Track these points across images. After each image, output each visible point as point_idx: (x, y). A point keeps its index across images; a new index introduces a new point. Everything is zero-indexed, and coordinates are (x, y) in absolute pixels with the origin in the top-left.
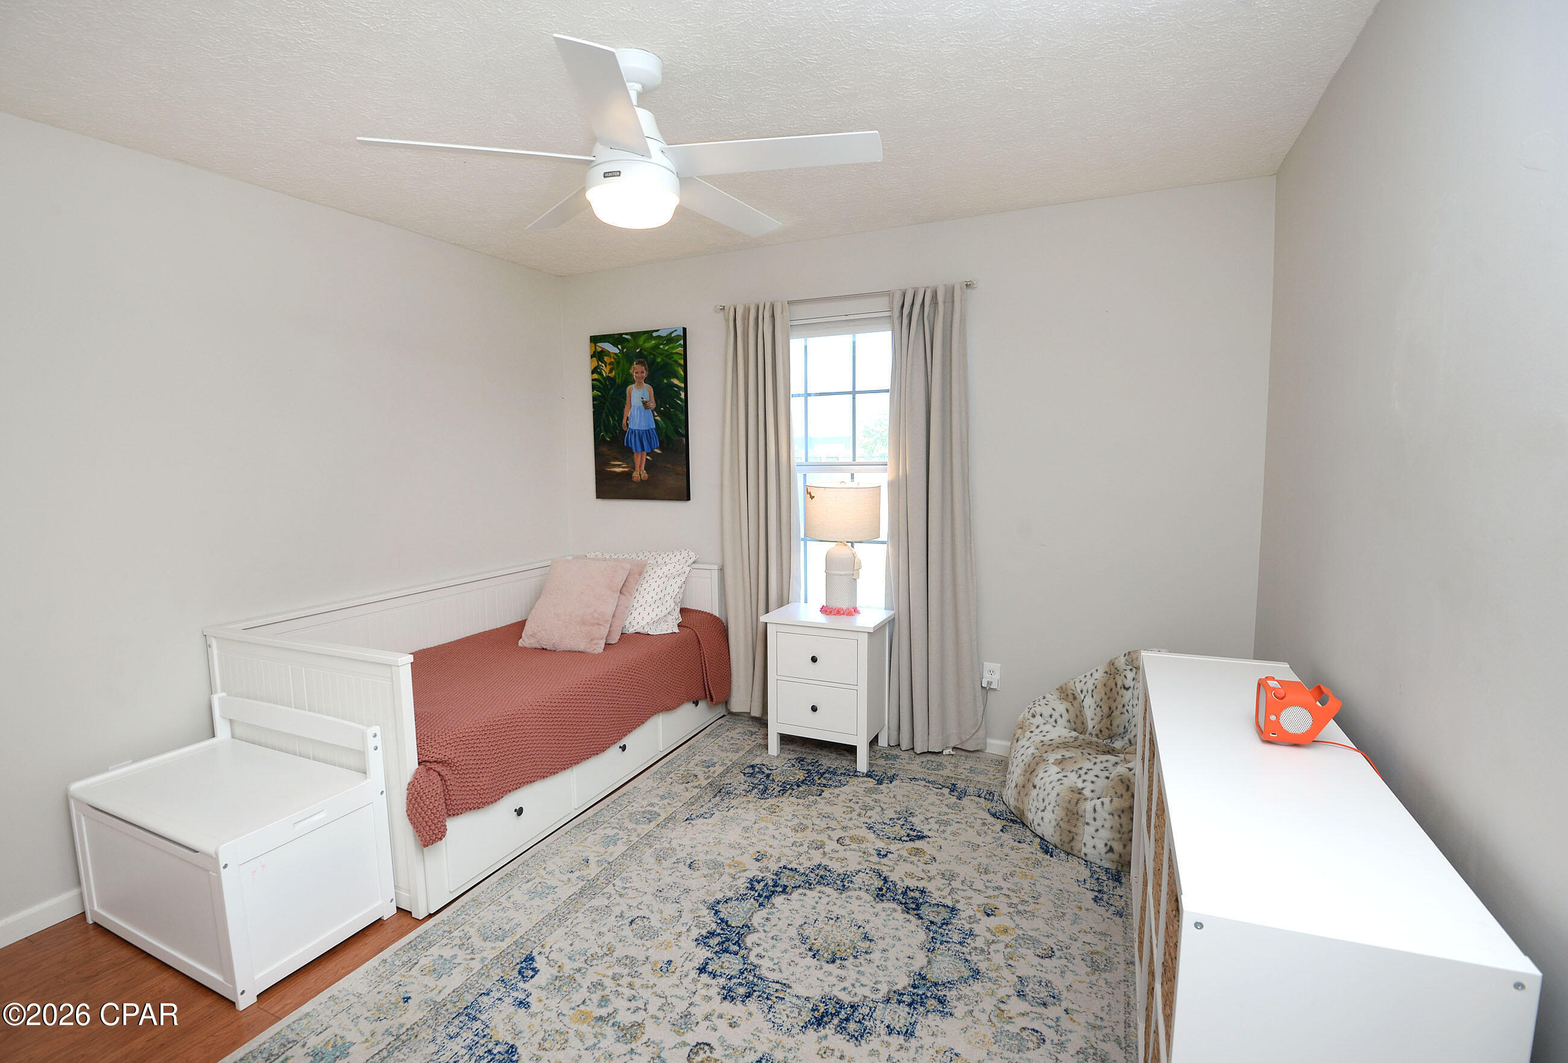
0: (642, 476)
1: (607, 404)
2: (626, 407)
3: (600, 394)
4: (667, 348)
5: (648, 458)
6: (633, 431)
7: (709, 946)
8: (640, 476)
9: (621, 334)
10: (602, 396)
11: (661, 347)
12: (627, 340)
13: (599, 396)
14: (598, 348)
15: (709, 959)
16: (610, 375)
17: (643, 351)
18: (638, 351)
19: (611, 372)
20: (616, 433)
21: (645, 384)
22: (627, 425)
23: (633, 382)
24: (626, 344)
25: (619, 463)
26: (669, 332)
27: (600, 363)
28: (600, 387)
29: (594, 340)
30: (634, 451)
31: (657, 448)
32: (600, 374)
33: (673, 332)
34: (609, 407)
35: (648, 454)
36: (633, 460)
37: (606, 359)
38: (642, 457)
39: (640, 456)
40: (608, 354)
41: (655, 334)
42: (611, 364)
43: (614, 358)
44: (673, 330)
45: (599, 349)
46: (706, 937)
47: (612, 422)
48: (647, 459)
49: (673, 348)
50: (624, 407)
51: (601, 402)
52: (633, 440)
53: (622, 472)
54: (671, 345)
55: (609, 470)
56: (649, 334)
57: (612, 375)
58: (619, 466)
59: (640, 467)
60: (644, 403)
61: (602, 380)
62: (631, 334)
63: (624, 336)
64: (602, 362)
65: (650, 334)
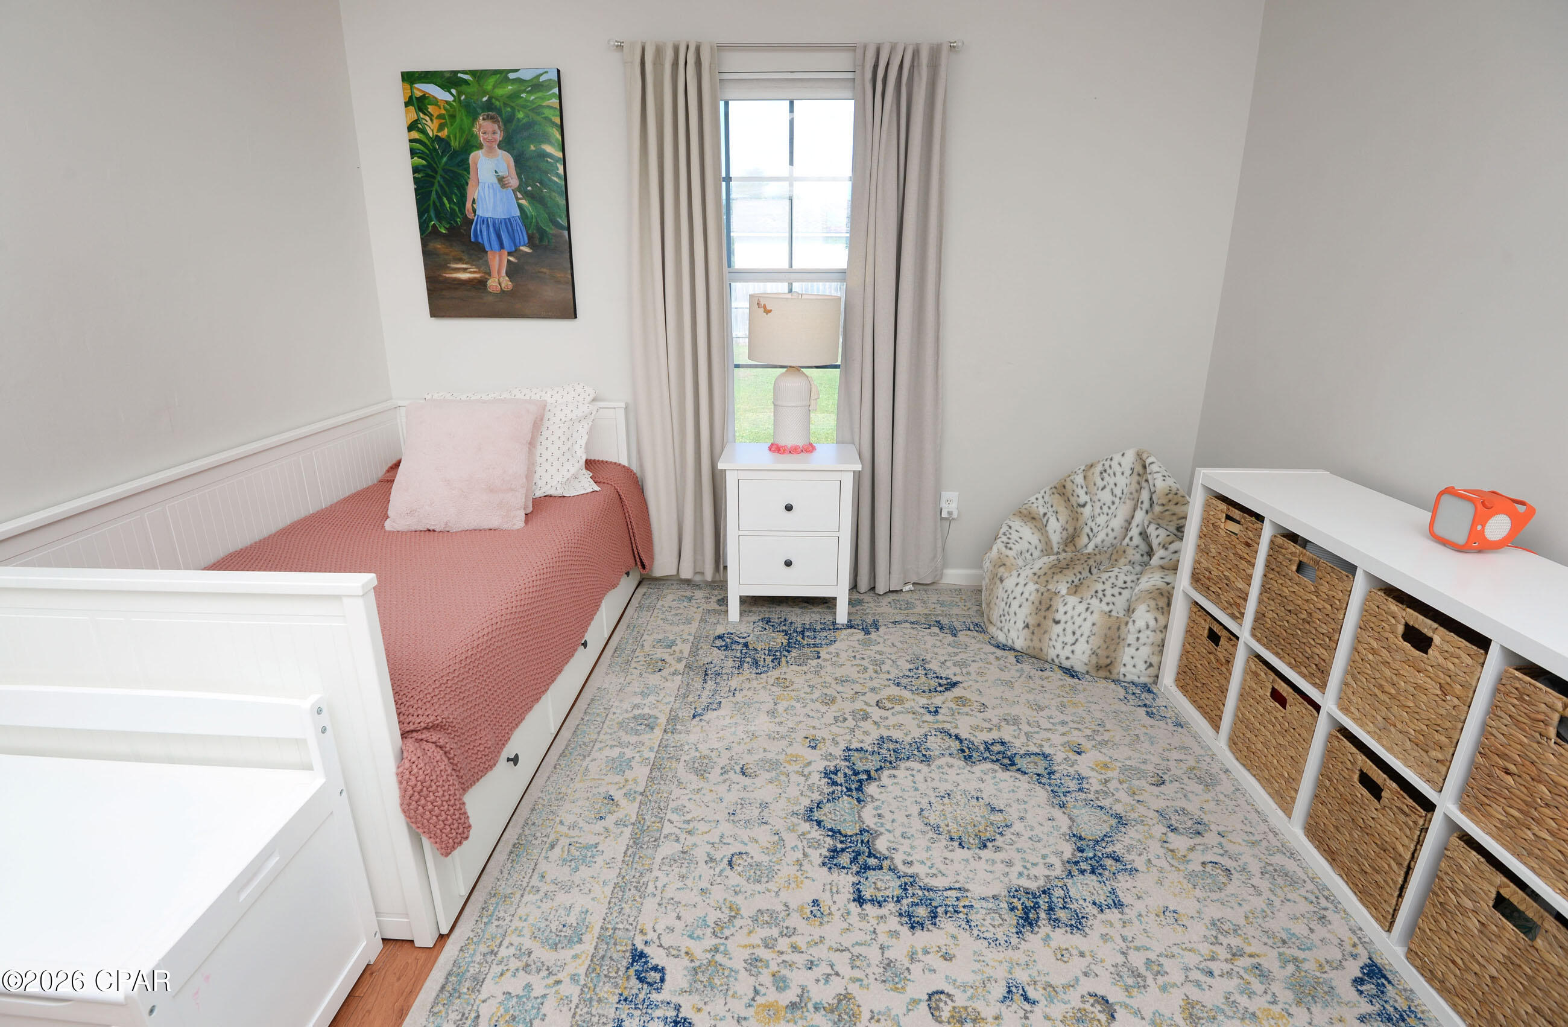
0: (503, 285)
1: (439, 178)
2: (470, 183)
3: (424, 162)
4: (532, 98)
5: (511, 259)
6: (485, 221)
7: (844, 868)
8: (500, 284)
9: (455, 73)
10: (429, 166)
11: (524, 95)
12: (466, 82)
13: (423, 166)
14: (415, 91)
15: (857, 884)
16: (439, 134)
17: (494, 100)
18: (485, 99)
19: (441, 128)
20: (456, 222)
21: (500, 151)
22: (474, 211)
23: (480, 147)
24: (464, 88)
25: (464, 266)
26: (535, 75)
27: (421, 115)
28: (423, 153)
29: (409, 78)
30: (487, 248)
31: (524, 245)
32: (423, 131)
33: (542, 75)
34: (442, 182)
35: (510, 254)
36: (487, 261)
37: (431, 109)
38: (501, 257)
39: (497, 258)
40: (435, 102)
41: (511, 76)
42: (440, 117)
43: (445, 109)
44: (541, 71)
45: (418, 94)
46: (833, 858)
47: (448, 206)
48: (508, 260)
49: (542, 99)
50: (467, 184)
51: (428, 175)
52: (485, 234)
53: (470, 281)
54: (540, 94)
55: (447, 276)
56: (502, 75)
57: (444, 134)
58: (465, 270)
59: (499, 272)
60: (501, 180)
61: (427, 142)
62: (473, 73)
63: (459, 75)
64: (425, 114)
65: (504, 74)
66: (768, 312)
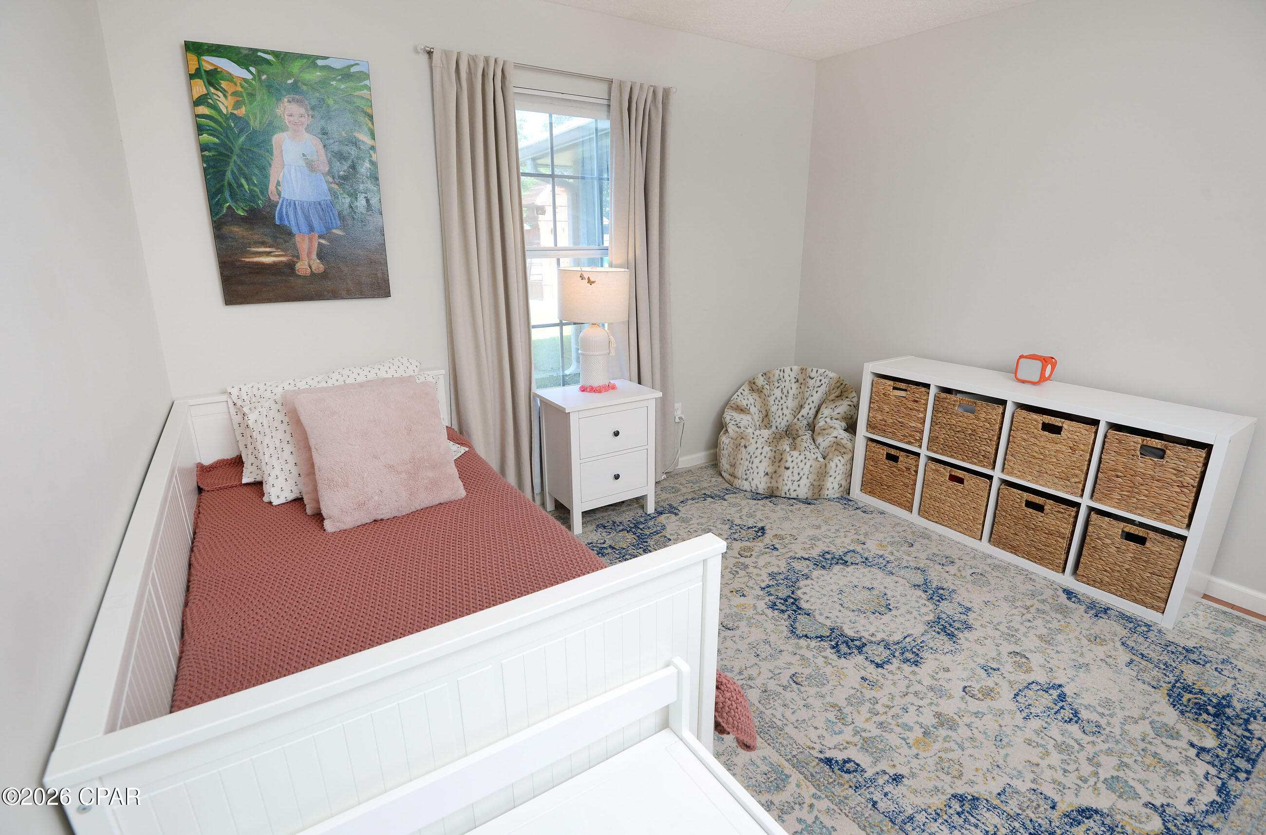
0: (313, 268)
1: (235, 158)
2: (274, 164)
3: (216, 140)
4: (343, 86)
5: (323, 241)
6: (293, 204)
7: (850, 653)
8: (310, 267)
9: (256, 51)
10: (223, 144)
11: (334, 83)
12: (268, 62)
13: (215, 144)
14: (204, 64)
15: (867, 658)
16: (235, 112)
17: (300, 84)
18: (290, 82)
19: (237, 105)
20: (258, 205)
21: (307, 135)
22: (279, 194)
23: (284, 129)
24: (265, 67)
25: (268, 250)
26: (346, 65)
27: (212, 90)
28: (215, 130)
29: (193, 48)
30: (294, 230)
31: (337, 228)
32: (214, 107)
33: (352, 66)
34: (239, 162)
35: (320, 237)
36: (294, 244)
37: (224, 84)
38: (311, 240)
39: (307, 239)
40: (230, 78)
41: (320, 62)
42: (234, 94)
43: (242, 87)
44: (352, 63)
45: (209, 67)
46: (839, 651)
47: (246, 187)
48: (319, 244)
49: (356, 89)
50: (270, 165)
51: (220, 154)
52: (292, 217)
53: (274, 265)
54: (351, 84)
55: (247, 260)
56: (311, 61)
57: (242, 112)
58: (268, 254)
59: (309, 255)
60: (311, 166)
61: (220, 119)
62: (276, 54)
63: (259, 54)
64: (217, 89)
65: (311, 60)
66: (590, 282)
